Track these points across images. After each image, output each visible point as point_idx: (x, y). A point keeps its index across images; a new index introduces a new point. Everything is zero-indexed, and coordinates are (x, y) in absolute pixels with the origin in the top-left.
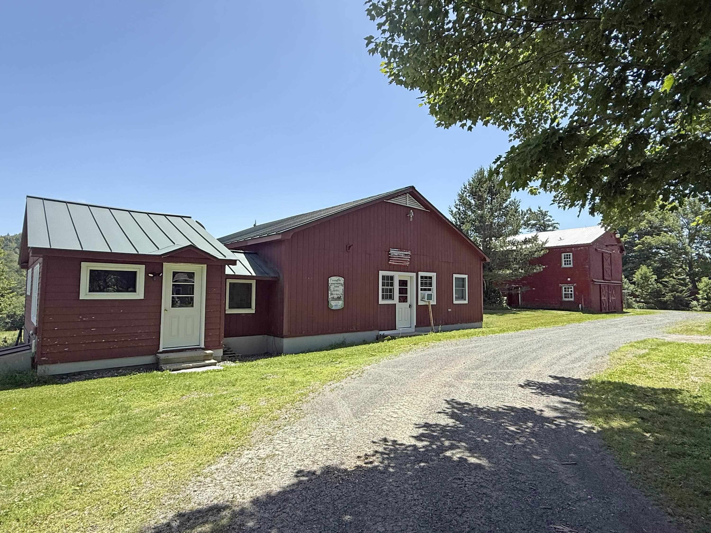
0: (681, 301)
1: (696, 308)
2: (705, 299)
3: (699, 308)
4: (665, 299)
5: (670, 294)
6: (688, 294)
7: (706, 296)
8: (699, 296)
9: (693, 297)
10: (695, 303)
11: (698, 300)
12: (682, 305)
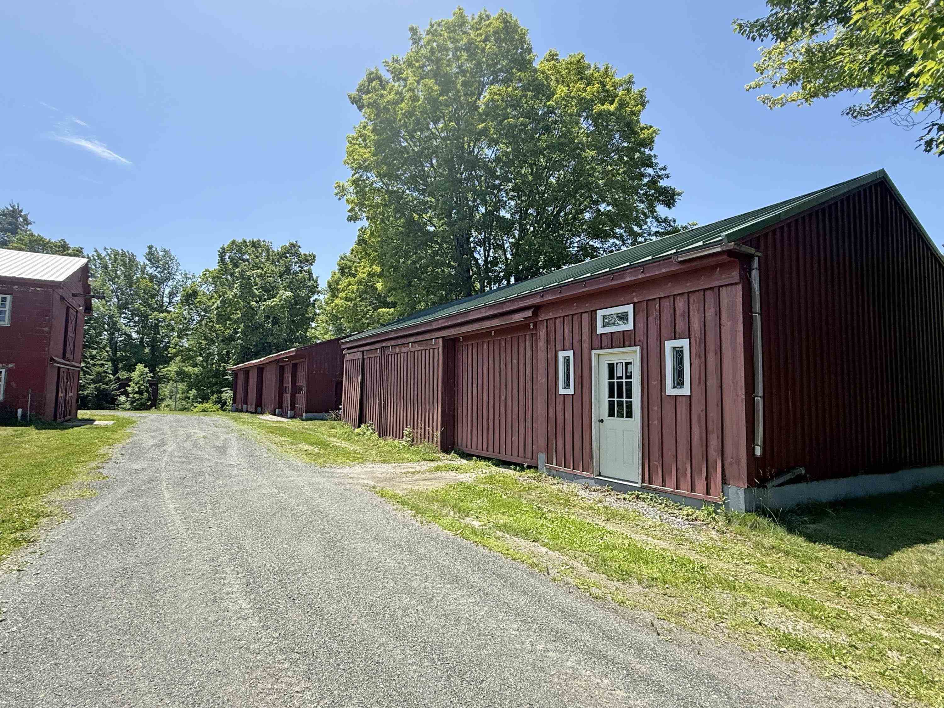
0: (106, 395)
1: (124, 406)
2: (137, 393)
3: (127, 406)
4: (85, 393)
5: (92, 386)
6: (116, 386)
7: (137, 390)
8: (129, 389)
9: (122, 390)
10: (122, 398)
11: (126, 394)
12: (107, 402)
